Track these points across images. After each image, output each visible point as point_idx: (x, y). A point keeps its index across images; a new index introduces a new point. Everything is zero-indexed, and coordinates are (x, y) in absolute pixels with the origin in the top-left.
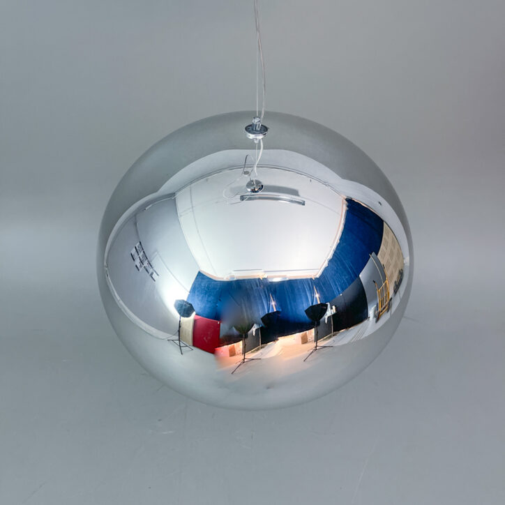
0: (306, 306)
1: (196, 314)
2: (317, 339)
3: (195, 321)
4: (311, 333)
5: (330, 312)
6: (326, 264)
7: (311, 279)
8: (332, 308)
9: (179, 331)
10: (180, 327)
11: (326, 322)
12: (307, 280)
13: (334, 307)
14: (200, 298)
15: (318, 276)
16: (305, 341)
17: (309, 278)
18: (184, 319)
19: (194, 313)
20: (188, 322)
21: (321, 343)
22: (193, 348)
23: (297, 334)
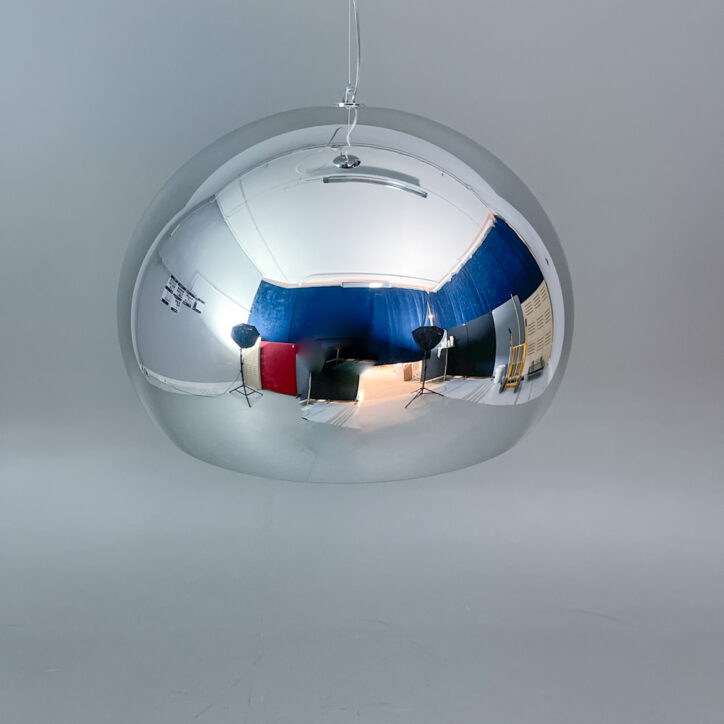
0: (413, 327)
1: (262, 340)
2: (424, 378)
3: (262, 350)
4: (418, 367)
5: (446, 343)
6: (448, 278)
7: (425, 292)
8: (448, 339)
9: (242, 371)
10: (242, 364)
11: (439, 355)
12: (418, 292)
13: (452, 338)
14: (266, 316)
15: (435, 291)
16: (408, 377)
17: (422, 289)
18: (247, 351)
19: (259, 339)
20: (252, 354)
21: (431, 386)
22: (261, 392)
23: (400, 365)
